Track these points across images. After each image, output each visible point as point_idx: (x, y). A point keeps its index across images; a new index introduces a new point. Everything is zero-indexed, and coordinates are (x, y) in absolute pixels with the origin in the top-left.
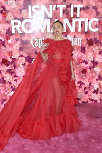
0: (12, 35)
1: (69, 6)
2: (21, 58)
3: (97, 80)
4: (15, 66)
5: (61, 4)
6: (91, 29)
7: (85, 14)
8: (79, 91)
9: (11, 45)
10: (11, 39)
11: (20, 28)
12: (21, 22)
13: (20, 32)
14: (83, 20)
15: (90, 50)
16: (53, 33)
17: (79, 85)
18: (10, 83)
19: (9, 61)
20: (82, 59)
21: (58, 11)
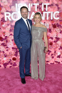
0: (5, 21)
1: (41, 4)
2: (11, 36)
3: (59, 49)
4: (7, 41)
5: (36, 3)
6: (55, 18)
7: (51, 9)
8: (48, 56)
9: (4, 28)
10: (4, 24)
11: (10, 17)
12: (11, 14)
13: (10, 20)
14: (50, 12)
15: (54, 31)
17: (48, 53)
18: (4, 52)
19: (3, 38)
20: (50, 36)
21: (34, 7)
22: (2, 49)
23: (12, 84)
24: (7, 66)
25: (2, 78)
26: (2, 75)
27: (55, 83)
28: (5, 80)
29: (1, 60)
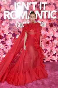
0: (4, 20)
1: (39, 3)
2: (9, 34)
3: (55, 48)
4: (6, 39)
5: (34, 2)
6: (52, 17)
7: (48, 8)
8: (44, 54)
9: (3, 27)
10: (4, 23)
11: (9, 16)
12: (10, 13)
13: (9, 18)
14: (47, 11)
15: (51, 30)
16: (29, 19)
18: (3, 50)
19: (2, 37)
20: (47, 35)
21: (32, 6)
22: (2, 47)
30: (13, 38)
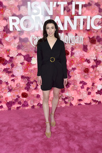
0: (10, 32)
1: (70, 3)
2: (19, 57)
3: (100, 79)
4: (13, 66)
5: (62, 1)
6: (94, 27)
7: (87, 11)
8: (81, 91)
10: (9, 37)
11: (19, 25)
12: (20, 19)
13: (18, 29)
14: (85, 17)
15: (92, 48)
17: (81, 85)
18: (7, 83)
19: (6, 60)
20: (84, 58)
21: (58, 8)
22: (5, 78)
23: (20, 137)
24: (13, 106)
25: (5, 126)
26: (5, 121)
27: (92, 136)
28: (8, 130)
29: (2, 97)
30: (26, 64)
